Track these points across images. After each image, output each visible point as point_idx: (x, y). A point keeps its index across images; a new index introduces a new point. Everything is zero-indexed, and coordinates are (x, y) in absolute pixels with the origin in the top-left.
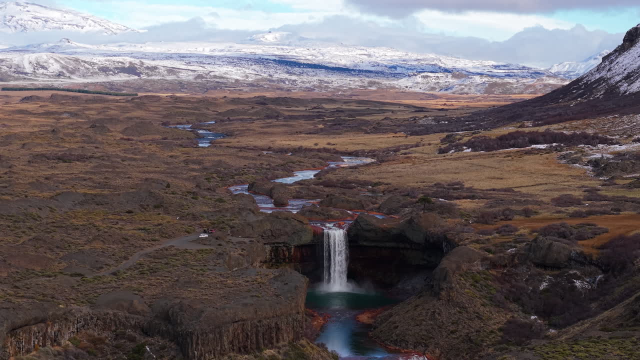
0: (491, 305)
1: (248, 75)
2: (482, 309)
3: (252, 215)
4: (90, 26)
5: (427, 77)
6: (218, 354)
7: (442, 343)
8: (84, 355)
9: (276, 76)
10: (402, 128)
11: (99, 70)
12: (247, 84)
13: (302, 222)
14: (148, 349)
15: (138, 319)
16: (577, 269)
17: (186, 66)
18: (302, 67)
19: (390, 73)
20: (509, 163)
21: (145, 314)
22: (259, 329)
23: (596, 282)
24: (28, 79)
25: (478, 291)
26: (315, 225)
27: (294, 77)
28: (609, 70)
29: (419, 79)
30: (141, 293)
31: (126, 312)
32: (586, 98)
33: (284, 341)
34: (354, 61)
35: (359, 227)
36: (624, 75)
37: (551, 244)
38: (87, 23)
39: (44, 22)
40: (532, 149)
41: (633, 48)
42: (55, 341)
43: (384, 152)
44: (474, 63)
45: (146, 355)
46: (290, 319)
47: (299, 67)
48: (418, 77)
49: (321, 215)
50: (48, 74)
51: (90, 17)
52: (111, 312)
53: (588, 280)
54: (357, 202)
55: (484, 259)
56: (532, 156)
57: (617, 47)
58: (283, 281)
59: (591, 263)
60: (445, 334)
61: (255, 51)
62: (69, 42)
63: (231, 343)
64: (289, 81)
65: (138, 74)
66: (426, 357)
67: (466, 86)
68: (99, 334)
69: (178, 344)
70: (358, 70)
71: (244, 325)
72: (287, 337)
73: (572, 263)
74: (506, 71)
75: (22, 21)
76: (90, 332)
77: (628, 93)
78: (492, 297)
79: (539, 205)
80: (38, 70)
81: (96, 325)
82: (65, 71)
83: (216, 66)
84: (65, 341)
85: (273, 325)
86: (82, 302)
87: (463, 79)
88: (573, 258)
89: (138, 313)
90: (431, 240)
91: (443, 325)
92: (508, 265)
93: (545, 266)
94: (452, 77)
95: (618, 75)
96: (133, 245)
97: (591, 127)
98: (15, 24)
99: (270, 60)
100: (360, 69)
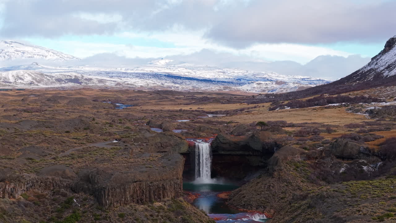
0: (308, 182)
1: (149, 84)
2: (302, 184)
3: (148, 133)
4: (51, 56)
5: (260, 84)
6: (123, 204)
7: (275, 206)
8: (31, 205)
9: (166, 85)
10: (246, 101)
11: (56, 81)
12: (148, 88)
13: (181, 138)
14: (75, 201)
15: (68, 181)
16: (365, 159)
17: (110, 79)
18: (182, 79)
19: (237, 83)
20: (315, 113)
21: (73, 179)
22: (151, 187)
23: (377, 167)
24: (11, 86)
25: (298, 173)
26: (189, 140)
27: (177, 85)
28: (376, 64)
29: (255, 85)
30: (71, 166)
31: (60, 177)
32: (362, 81)
33: (168, 197)
34: (214, 76)
35: (218, 141)
36: (386, 66)
37: (347, 142)
38: (49, 54)
39: (22, 54)
40: (329, 106)
41: (391, 50)
42: (11, 195)
43: (234, 111)
44: (289, 77)
45: (74, 204)
46: (173, 183)
47: (180, 79)
48: (254, 84)
49: (194, 135)
50: (24, 83)
51: (51, 50)
52: (50, 177)
53: (372, 166)
54: (217, 129)
55: (302, 153)
56: (329, 109)
57: (381, 51)
58: (167, 159)
59: (374, 155)
60: (277, 200)
61: (153, 70)
62: (37, 65)
63: (132, 196)
64: (174, 88)
65: (80, 83)
66: (265, 215)
67: (284, 89)
68: (42, 192)
69: (95, 196)
70: (217, 81)
71: (140, 184)
72: (170, 195)
73: (361, 155)
74: (309, 82)
75: (9, 53)
76: (36, 190)
77: (389, 76)
78: (308, 177)
79: (337, 128)
80: (17, 80)
81: (40, 186)
82: (34, 81)
83: (128, 78)
84: (18, 195)
85: (161, 186)
86: (31, 172)
87: (283, 85)
88: (362, 152)
89: (69, 178)
90: (267, 147)
91: (276, 194)
92: (318, 157)
93: (343, 158)
94: (276, 84)
95: (382, 66)
96: (68, 145)
97: (367, 94)
98: (4, 54)
99: (162, 75)
100: (218, 80)
